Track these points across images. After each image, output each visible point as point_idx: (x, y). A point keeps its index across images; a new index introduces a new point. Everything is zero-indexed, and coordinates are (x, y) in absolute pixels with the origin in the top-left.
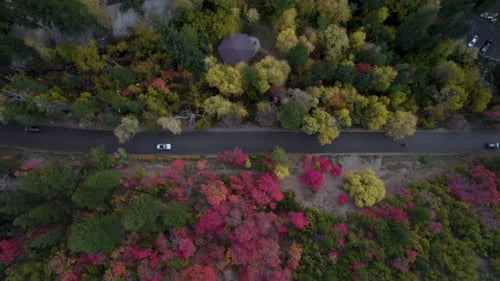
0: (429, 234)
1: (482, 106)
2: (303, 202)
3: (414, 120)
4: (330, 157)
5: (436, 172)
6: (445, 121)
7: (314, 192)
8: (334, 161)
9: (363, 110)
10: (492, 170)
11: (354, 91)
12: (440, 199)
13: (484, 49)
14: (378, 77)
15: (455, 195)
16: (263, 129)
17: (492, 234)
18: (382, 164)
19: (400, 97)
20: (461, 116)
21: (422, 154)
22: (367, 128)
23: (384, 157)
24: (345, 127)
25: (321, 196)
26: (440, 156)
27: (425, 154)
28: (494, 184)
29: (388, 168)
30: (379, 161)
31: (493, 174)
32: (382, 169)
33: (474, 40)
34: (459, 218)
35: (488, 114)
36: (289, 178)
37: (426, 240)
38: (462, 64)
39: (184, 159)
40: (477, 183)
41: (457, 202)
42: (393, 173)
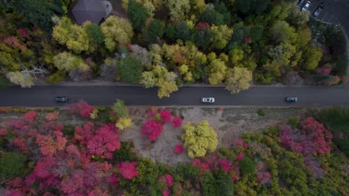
0: (256, 184)
1: (313, 64)
2: (141, 152)
3: (249, 75)
4: (174, 109)
5: (271, 123)
6: (281, 77)
7: (153, 142)
8: (177, 113)
9: (203, 66)
10: (320, 122)
11: (194, 48)
12: (270, 149)
13: (316, 14)
14: (214, 34)
15: (286, 145)
16: (107, 83)
17: (318, 183)
18: (223, 116)
19: (238, 55)
20: (296, 73)
21: (260, 107)
22: (208, 83)
23: (225, 110)
24: (186, 82)
25: (159, 145)
26: (277, 109)
27: (263, 107)
28: (322, 135)
29: (228, 120)
30: (220, 113)
31: (322, 125)
32: (221, 121)
33: (307, 5)
34: (286, 167)
35: (319, 71)
36: (132, 129)
37: (252, 191)
38: (296, 26)
39: (40, 111)
40: (307, 134)
41: (287, 152)
42: (232, 124)
